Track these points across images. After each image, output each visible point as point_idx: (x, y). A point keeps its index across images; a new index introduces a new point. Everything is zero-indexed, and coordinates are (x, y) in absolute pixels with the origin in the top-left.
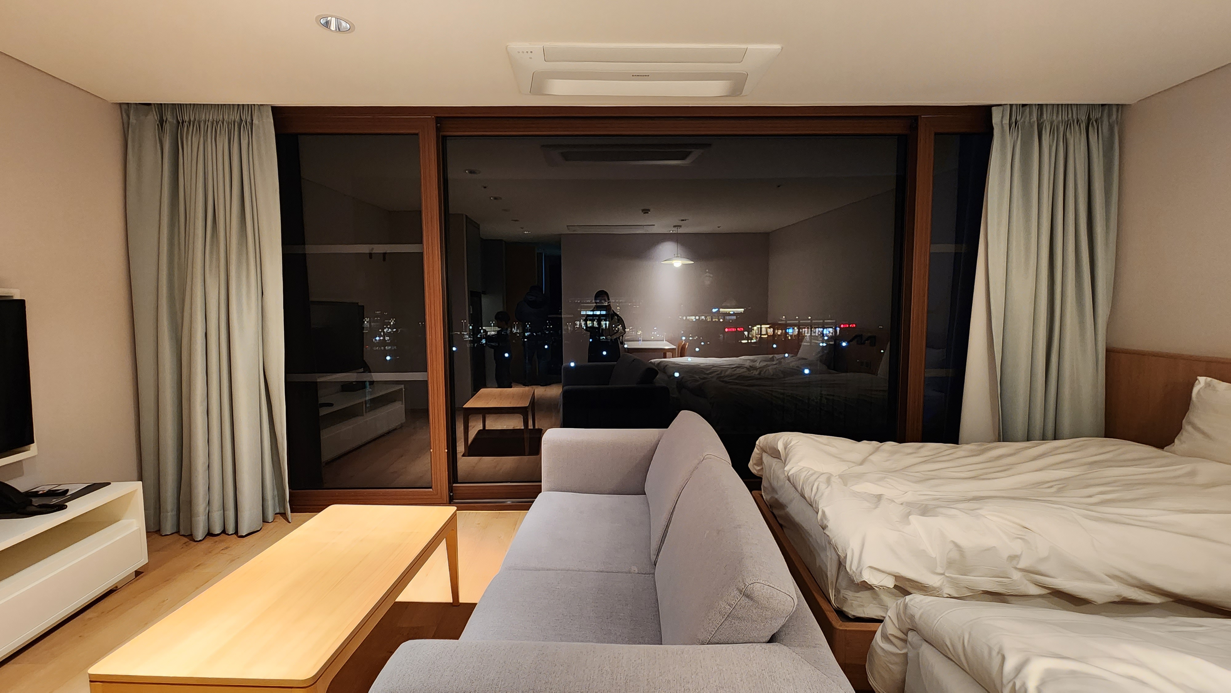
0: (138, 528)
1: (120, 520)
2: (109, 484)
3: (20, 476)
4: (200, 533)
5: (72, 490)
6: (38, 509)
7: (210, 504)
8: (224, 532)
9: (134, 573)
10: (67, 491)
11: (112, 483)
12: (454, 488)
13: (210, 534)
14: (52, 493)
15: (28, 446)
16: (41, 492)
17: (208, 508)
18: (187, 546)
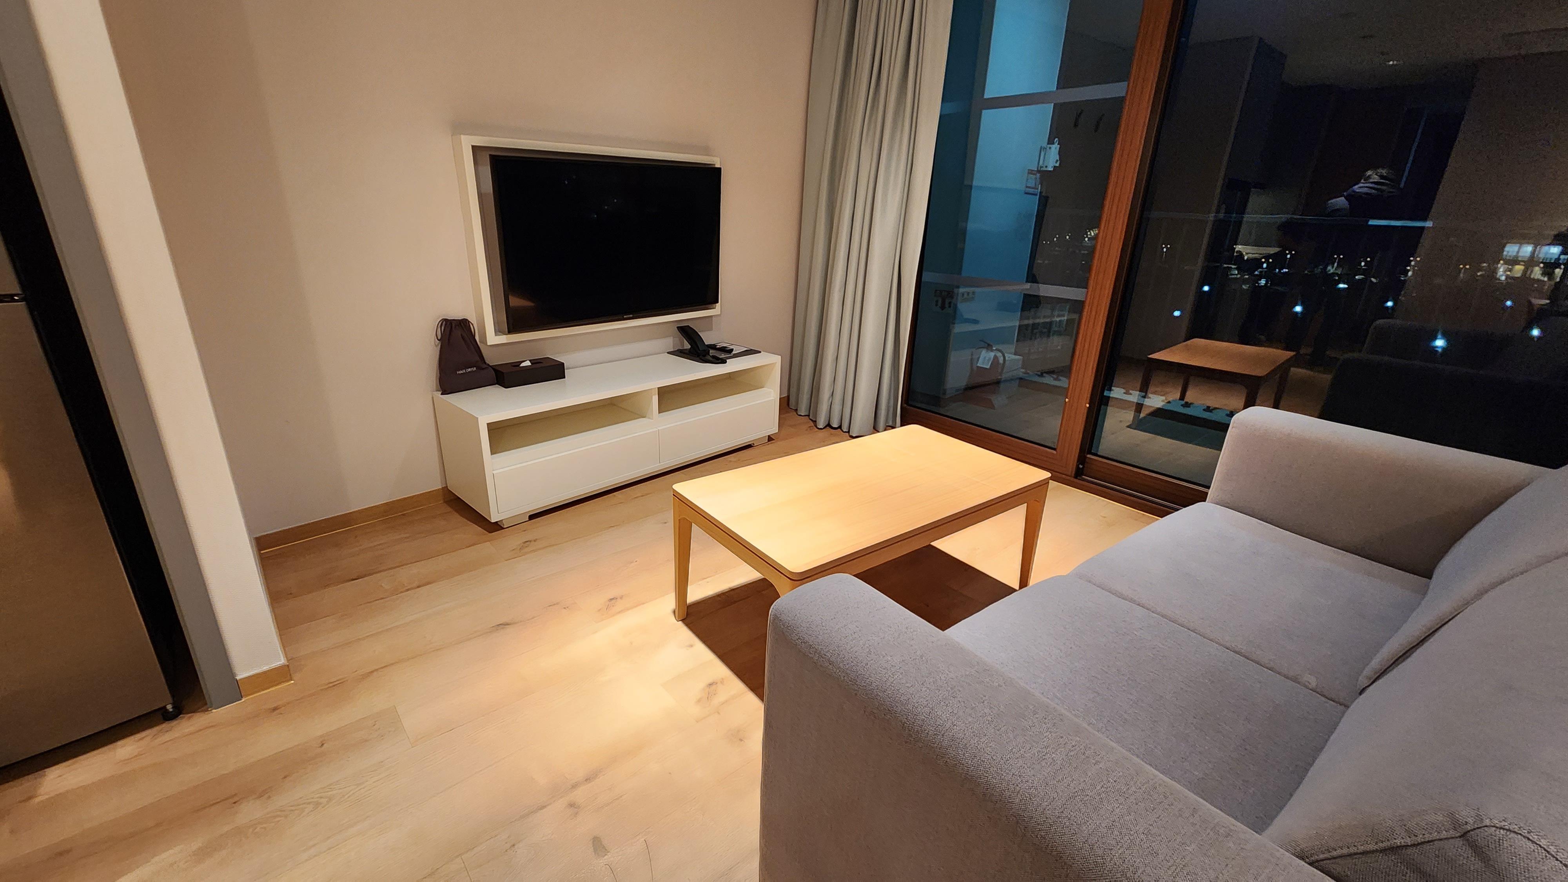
0: (773, 398)
1: (763, 387)
2: (760, 352)
3: (710, 330)
4: (821, 424)
5: (736, 351)
6: (711, 359)
7: (834, 396)
8: (840, 427)
9: (767, 437)
10: (732, 350)
11: (762, 352)
12: (1087, 460)
13: (829, 425)
14: (724, 350)
15: (714, 305)
16: (718, 347)
17: (831, 399)
18: (811, 430)
